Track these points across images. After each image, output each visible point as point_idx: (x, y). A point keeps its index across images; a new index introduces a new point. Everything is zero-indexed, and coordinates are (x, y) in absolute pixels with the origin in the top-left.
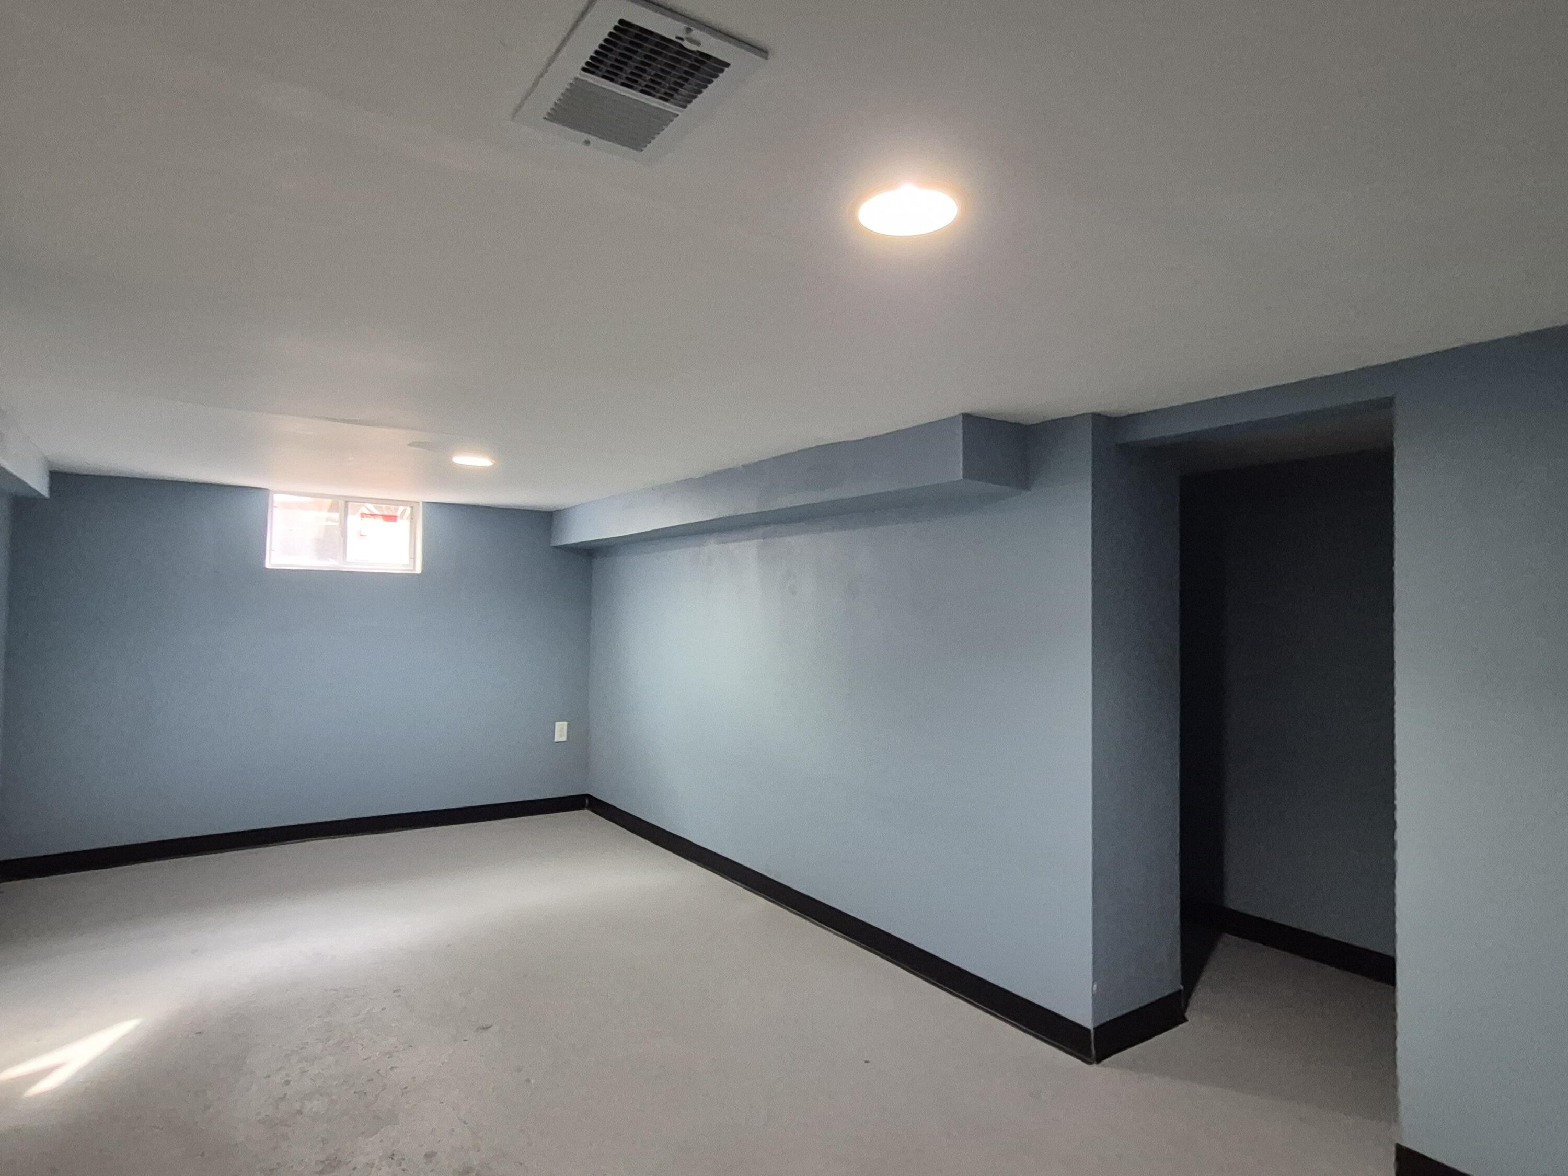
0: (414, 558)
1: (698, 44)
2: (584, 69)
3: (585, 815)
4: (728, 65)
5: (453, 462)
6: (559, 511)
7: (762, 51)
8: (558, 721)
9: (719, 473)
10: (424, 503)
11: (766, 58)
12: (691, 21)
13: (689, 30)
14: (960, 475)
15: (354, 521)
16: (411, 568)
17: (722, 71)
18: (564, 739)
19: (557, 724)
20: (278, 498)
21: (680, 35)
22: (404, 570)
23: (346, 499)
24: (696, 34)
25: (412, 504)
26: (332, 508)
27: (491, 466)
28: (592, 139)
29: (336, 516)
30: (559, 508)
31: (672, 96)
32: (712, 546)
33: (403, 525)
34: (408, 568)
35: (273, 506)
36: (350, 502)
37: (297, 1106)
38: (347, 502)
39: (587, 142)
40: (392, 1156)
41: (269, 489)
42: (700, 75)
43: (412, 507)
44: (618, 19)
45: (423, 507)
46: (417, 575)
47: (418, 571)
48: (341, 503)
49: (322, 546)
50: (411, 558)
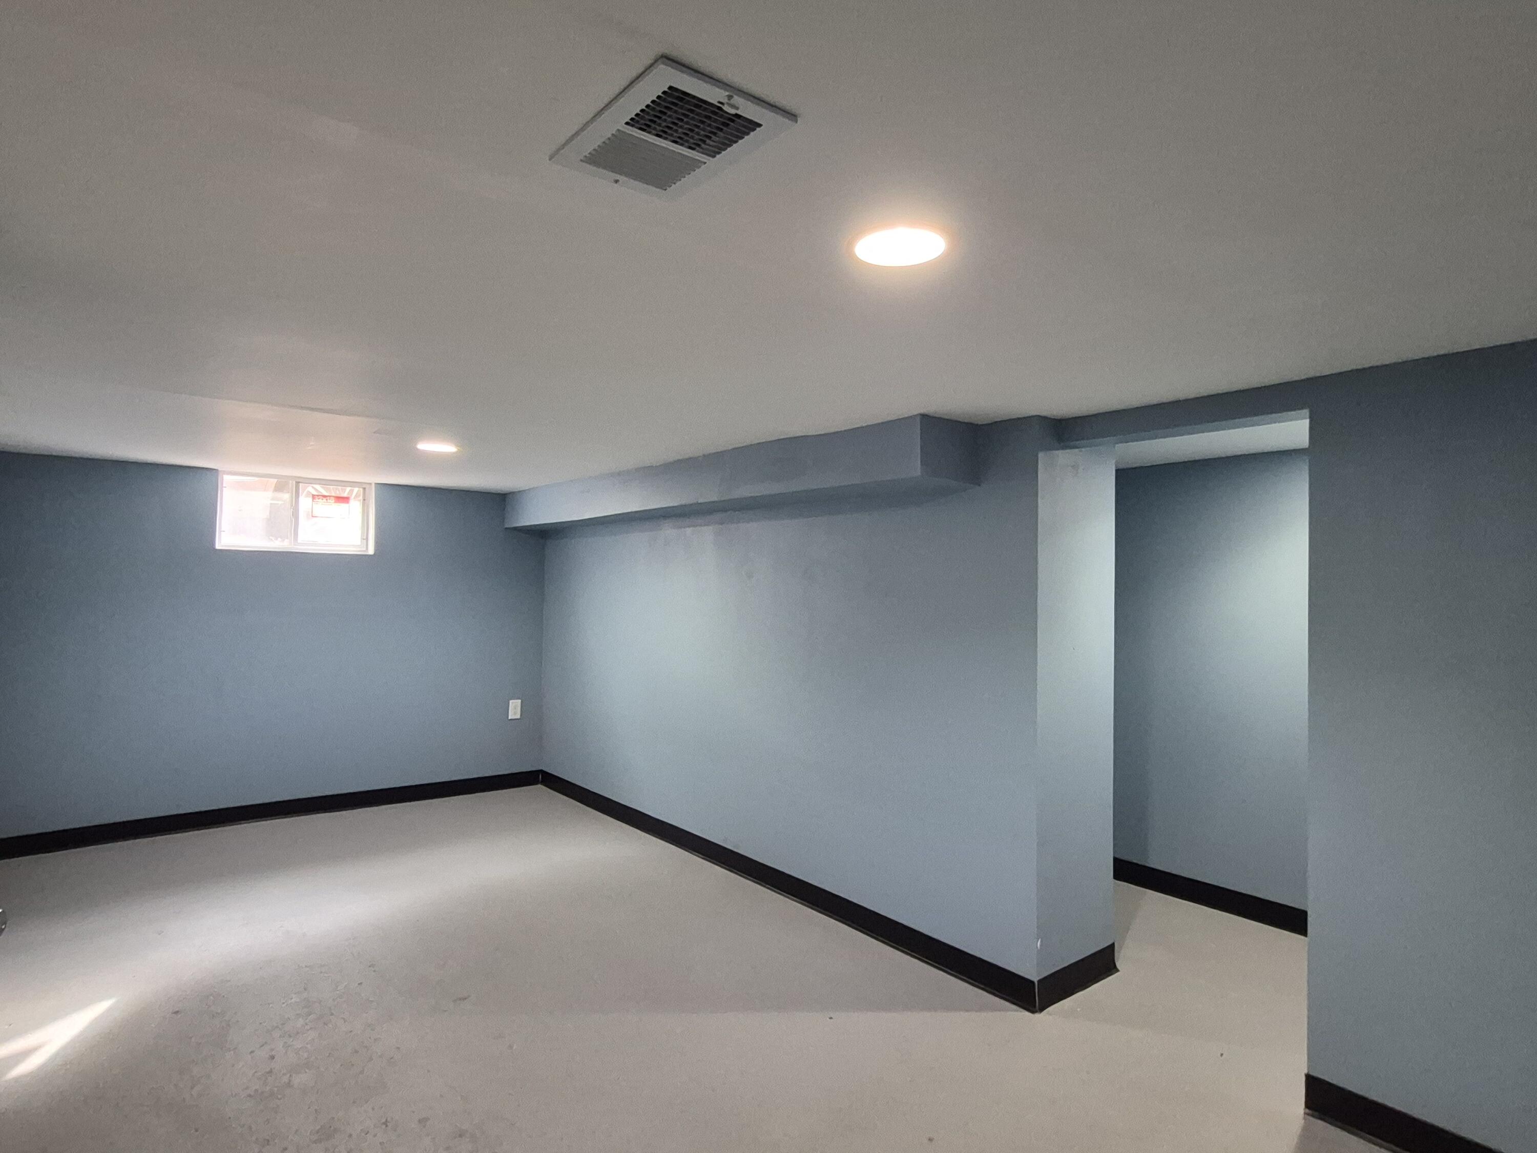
0: (367, 539)
1: (737, 108)
2: (627, 123)
3: (540, 789)
4: (760, 125)
5: (418, 449)
6: (512, 493)
7: (792, 116)
8: (511, 699)
9: (679, 461)
10: (375, 484)
11: (796, 122)
12: (735, 90)
13: (730, 97)
14: (918, 472)
15: (305, 503)
16: (365, 549)
17: (754, 130)
18: (518, 716)
19: (511, 701)
20: (227, 479)
21: (721, 100)
22: (356, 551)
23: (298, 480)
24: (737, 100)
25: (364, 486)
26: (279, 488)
27: (454, 453)
28: (622, 178)
29: (286, 496)
30: (514, 491)
31: (699, 145)
32: (668, 531)
33: (355, 506)
34: (361, 549)
35: (222, 487)
36: (301, 482)
37: (285, 1079)
38: (298, 483)
39: (617, 181)
40: (386, 1123)
41: (220, 469)
42: (728, 130)
43: (364, 489)
44: (668, 86)
45: (375, 487)
46: (371, 555)
47: (371, 551)
48: (292, 483)
49: (272, 526)
50: (364, 539)
